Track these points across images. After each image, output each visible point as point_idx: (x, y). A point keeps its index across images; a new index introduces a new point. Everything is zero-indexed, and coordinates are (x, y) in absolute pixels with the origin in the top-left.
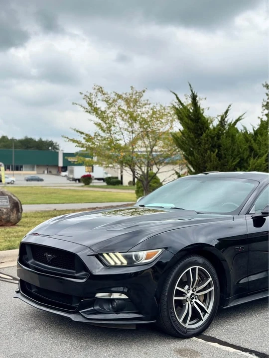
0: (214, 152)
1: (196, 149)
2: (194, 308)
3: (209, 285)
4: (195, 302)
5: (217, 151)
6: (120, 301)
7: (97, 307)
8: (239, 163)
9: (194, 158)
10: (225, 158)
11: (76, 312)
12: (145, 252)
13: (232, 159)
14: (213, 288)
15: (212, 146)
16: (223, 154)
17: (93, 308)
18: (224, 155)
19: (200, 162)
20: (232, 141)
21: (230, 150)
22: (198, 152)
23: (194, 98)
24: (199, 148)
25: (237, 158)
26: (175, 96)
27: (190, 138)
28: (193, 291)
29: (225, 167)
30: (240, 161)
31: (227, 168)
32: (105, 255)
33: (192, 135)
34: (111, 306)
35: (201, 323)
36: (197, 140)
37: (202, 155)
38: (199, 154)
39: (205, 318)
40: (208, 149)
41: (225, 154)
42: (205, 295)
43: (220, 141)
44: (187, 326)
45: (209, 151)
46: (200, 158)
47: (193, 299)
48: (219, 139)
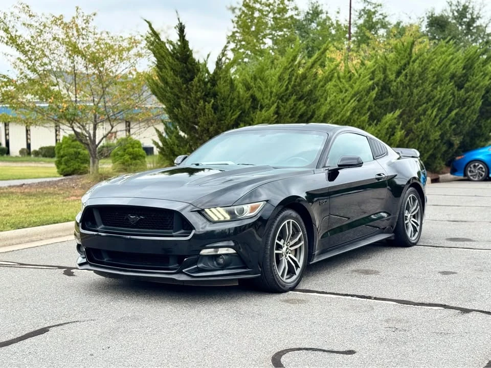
0: (209, 103)
1: (184, 98)
2: (288, 262)
3: (300, 240)
4: (289, 257)
5: (213, 101)
6: (227, 257)
7: (200, 265)
8: (240, 116)
9: (182, 110)
10: (223, 110)
11: (180, 272)
12: (249, 205)
13: (232, 111)
14: (303, 243)
15: (205, 95)
16: (219, 104)
17: (196, 266)
18: (220, 107)
19: (189, 116)
20: (231, 87)
21: (229, 100)
22: (187, 102)
23: (181, 29)
24: (189, 97)
25: (237, 111)
26: (147, 25)
27: (176, 83)
28: (287, 246)
29: (223, 122)
30: (241, 113)
31: (225, 123)
32: (207, 210)
33: (179, 80)
34: (215, 263)
35: (294, 277)
36: (185, 86)
37: (192, 107)
38: (187, 105)
39: (298, 272)
40: (201, 98)
41: (222, 105)
42: (296, 250)
43: (216, 88)
44: (284, 279)
45: (202, 102)
46: (189, 110)
47: (287, 253)
48: (214, 85)
